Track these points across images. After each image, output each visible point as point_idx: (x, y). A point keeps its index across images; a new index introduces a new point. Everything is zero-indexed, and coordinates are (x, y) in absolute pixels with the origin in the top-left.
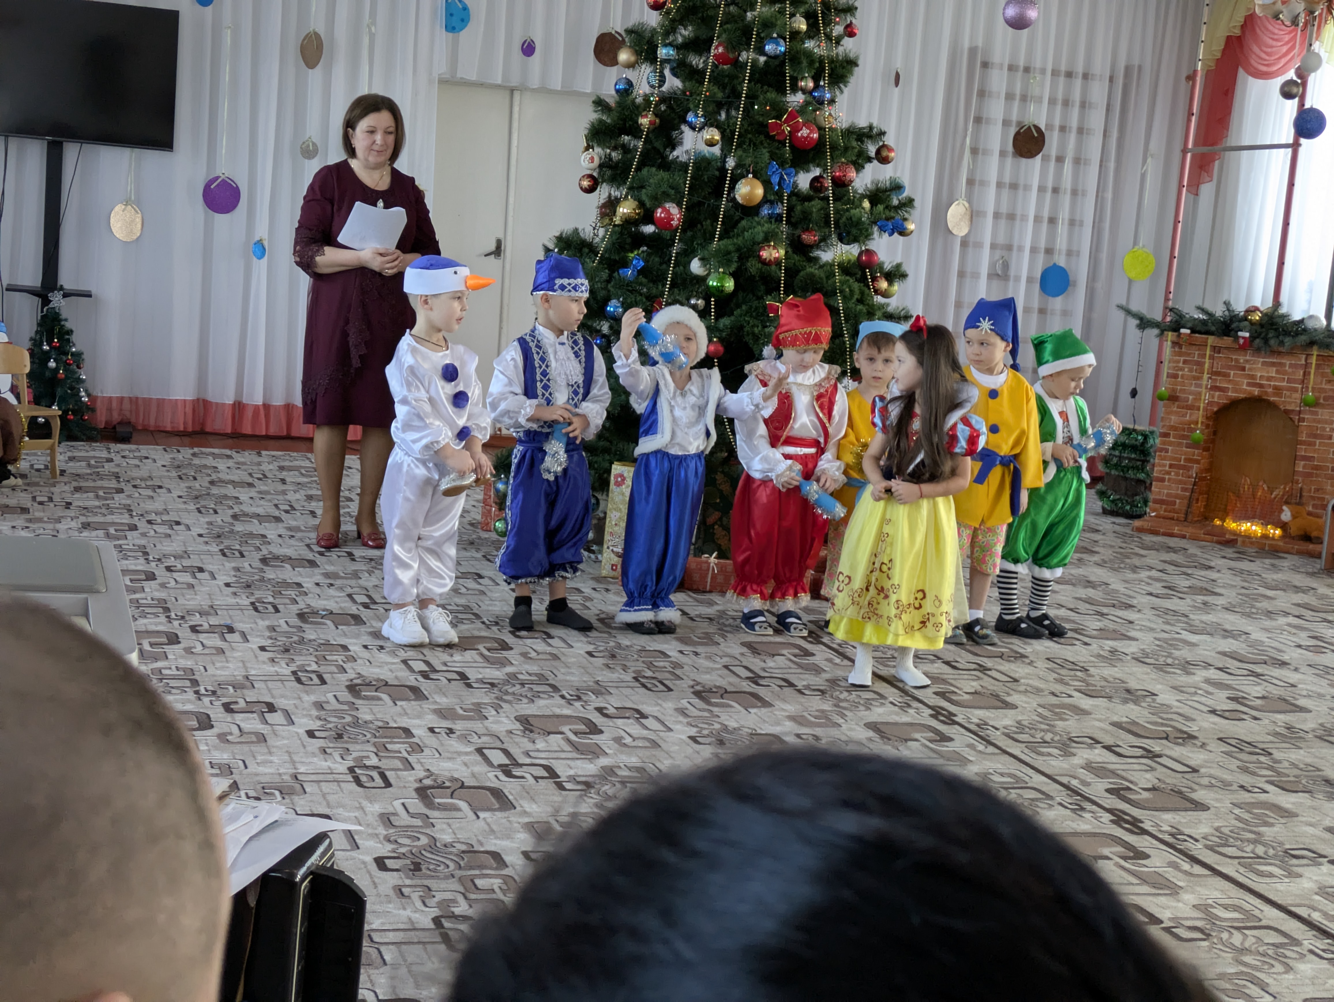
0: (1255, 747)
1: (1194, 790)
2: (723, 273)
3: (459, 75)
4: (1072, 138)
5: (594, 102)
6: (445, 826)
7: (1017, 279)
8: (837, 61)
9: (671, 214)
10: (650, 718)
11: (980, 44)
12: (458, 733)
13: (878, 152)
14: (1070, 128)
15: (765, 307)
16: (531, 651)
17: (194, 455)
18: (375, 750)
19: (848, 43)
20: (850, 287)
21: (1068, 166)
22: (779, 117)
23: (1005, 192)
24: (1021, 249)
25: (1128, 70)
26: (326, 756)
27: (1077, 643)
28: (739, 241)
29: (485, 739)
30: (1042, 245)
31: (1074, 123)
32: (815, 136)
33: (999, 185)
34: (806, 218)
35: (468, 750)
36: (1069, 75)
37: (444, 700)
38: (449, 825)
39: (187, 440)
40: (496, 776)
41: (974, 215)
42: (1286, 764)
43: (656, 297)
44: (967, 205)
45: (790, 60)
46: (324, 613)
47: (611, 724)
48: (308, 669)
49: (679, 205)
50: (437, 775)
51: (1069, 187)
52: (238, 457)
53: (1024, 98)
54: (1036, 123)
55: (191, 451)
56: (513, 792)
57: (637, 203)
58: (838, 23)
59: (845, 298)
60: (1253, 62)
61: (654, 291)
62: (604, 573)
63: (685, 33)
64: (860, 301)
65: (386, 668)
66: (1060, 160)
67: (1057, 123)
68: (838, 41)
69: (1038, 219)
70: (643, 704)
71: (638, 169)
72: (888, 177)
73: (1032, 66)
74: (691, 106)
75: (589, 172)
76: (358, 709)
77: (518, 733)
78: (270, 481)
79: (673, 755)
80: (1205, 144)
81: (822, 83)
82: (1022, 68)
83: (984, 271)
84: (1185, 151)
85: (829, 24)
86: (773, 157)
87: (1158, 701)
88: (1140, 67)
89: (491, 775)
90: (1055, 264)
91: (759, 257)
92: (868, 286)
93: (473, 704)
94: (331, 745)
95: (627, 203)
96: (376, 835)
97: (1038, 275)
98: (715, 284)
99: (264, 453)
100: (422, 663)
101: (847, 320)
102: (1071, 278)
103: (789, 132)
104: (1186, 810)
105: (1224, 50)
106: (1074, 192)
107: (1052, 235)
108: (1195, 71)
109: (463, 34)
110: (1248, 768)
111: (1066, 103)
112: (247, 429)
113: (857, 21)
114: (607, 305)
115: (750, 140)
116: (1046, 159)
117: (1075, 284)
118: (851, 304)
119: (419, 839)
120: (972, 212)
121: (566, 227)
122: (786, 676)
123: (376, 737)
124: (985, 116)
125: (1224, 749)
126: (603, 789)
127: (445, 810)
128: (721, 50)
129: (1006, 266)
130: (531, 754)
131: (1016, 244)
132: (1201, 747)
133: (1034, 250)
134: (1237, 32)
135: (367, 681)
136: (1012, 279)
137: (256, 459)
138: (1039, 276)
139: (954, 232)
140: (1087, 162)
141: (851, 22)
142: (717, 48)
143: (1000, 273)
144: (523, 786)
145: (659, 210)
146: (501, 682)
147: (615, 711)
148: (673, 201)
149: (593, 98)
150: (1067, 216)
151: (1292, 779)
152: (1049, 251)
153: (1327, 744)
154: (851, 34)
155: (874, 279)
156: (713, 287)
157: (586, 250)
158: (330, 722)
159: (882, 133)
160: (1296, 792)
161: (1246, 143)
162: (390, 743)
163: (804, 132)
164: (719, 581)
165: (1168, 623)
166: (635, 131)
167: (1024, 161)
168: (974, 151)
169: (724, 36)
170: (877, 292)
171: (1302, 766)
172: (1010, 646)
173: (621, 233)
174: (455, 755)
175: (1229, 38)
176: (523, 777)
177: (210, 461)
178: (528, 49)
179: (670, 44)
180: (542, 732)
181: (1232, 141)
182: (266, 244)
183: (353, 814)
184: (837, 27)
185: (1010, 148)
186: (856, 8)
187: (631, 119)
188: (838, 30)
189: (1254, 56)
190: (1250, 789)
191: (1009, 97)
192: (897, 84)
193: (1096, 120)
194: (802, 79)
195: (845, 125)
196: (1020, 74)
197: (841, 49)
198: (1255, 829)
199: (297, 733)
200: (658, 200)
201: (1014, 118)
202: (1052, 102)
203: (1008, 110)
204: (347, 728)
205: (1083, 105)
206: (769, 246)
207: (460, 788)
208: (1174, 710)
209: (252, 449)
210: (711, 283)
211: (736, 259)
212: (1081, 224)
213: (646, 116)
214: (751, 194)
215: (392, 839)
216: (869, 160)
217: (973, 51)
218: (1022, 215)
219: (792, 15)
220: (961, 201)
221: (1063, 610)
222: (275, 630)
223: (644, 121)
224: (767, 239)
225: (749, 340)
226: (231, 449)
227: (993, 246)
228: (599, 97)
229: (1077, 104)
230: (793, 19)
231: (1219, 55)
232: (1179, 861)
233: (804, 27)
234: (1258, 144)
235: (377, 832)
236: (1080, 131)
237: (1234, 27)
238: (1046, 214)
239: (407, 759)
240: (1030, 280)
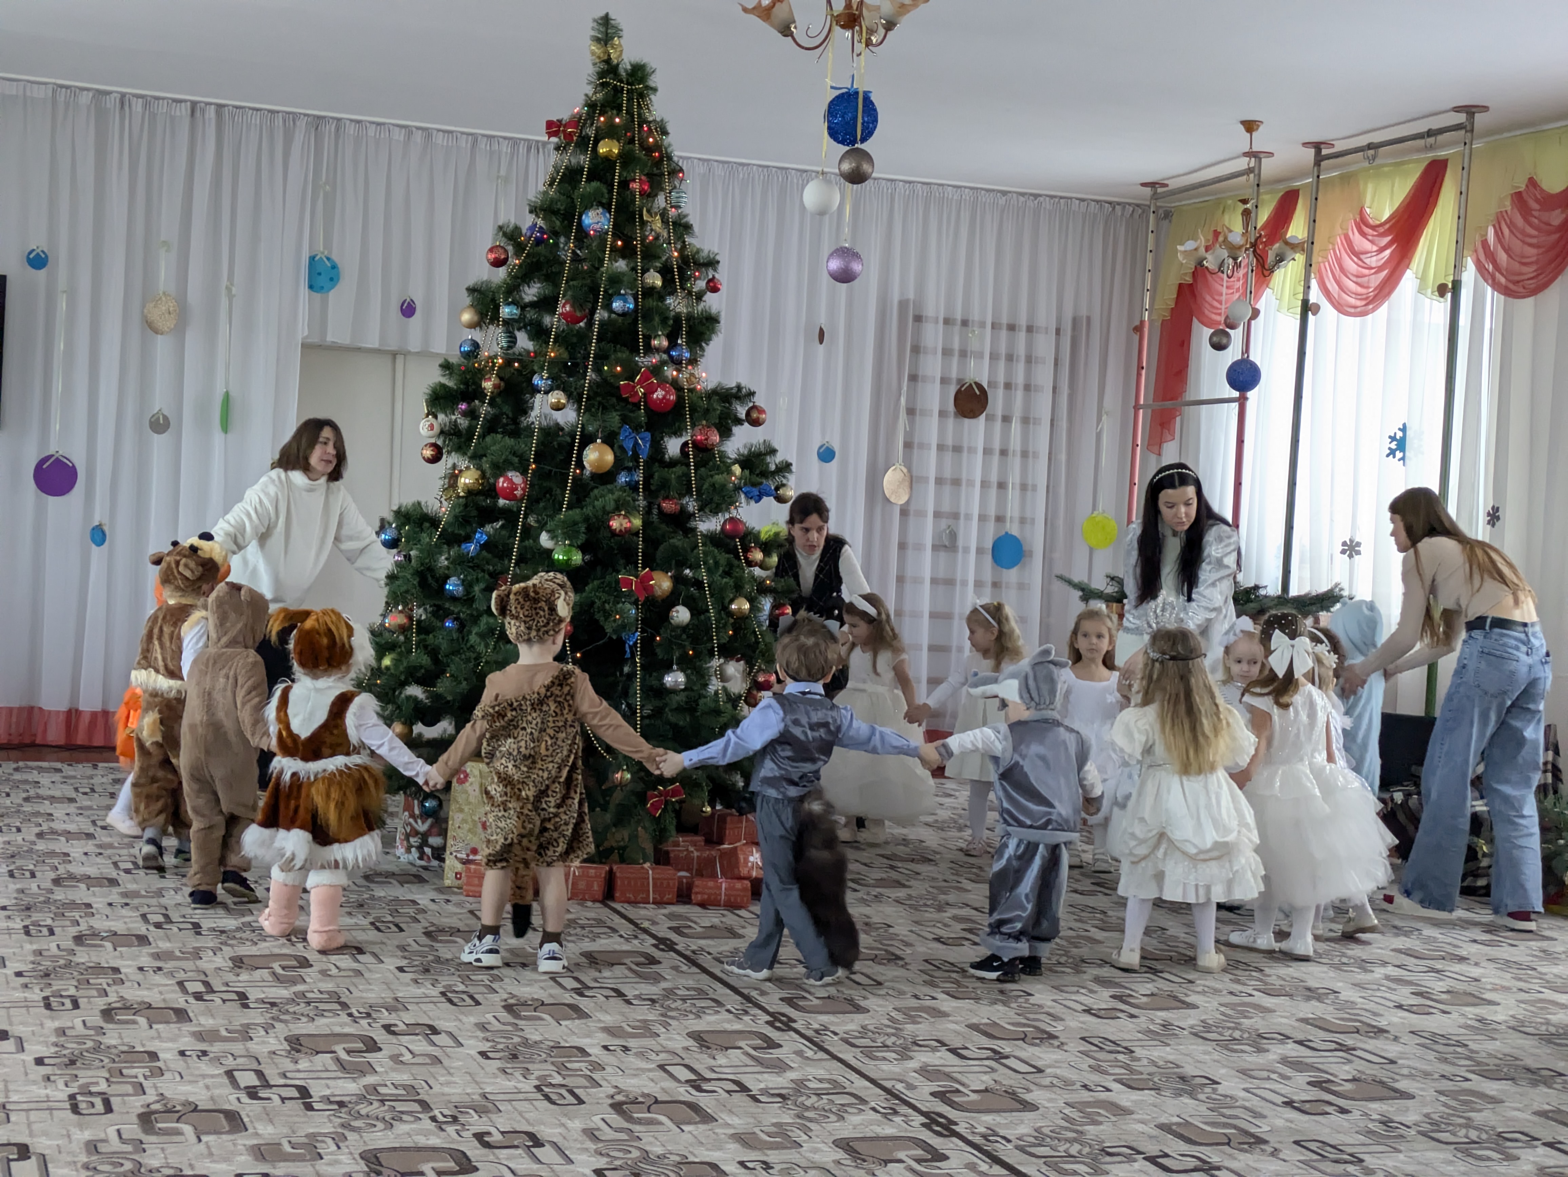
0: (1118, 1045)
1: (1028, 1090)
2: (569, 545)
3: (330, 338)
4: (1019, 395)
5: (440, 366)
6: (158, 1151)
7: (966, 550)
8: (694, 318)
9: (513, 483)
10: (443, 1034)
11: (911, 296)
12: (212, 1055)
13: (748, 414)
14: (1016, 385)
15: (618, 581)
16: (333, 967)
17: (17, 769)
18: (107, 1076)
19: (709, 297)
20: (714, 558)
21: (1016, 426)
22: (631, 378)
23: (949, 456)
24: (968, 517)
25: (1075, 321)
26: (48, 1084)
27: (965, 943)
28: (588, 511)
29: (240, 1061)
30: (992, 512)
31: (1020, 379)
32: (672, 397)
33: (941, 448)
34: (665, 485)
35: (217, 1072)
36: (1012, 328)
37: (211, 1021)
38: (163, 1149)
39: (14, 754)
40: (238, 1099)
41: (913, 480)
42: (1145, 1062)
43: (502, 573)
44: (905, 470)
45: (643, 317)
46: (105, 934)
47: (395, 1041)
48: (64, 993)
49: (524, 472)
50: (169, 1099)
51: (1018, 448)
52: (68, 770)
53: (963, 354)
54: (977, 380)
55: (15, 766)
56: (251, 1114)
57: (479, 472)
58: (699, 278)
59: (709, 571)
60: (1206, 312)
61: (499, 567)
62: (447, 882)
63: (531, 292)
64: (727, 573)
65: (156, 990)
66: (1006, 419)
67: (1001, 379)
68: (699, 297)
69: (985, 484)
70: (439, 1019)
71: (483, 436)
72: (761, 441)
73: (971, 319)
74: (536, 368)
75: (433, 441)
76: (104, 1034)
77: (283, 1053)
78: (96, 795)
79: (452, 1071)
80: (1164, 400)
81: (679, 341)
82: (959, 322)
83: (929, 542)
84: (1137, 408)
85: (689, 279)
86: (625, 420)
87: (1031, 1001)
88: (1089, 319)
89: (232, 1098)
90: (1007, 533)
91: (609, 527)
92: (738, 557)
93: (241, 1025)
94: (59, 1072)
95: (469, 473)
96: (75, 1162)
97: (989, 545)
98: (561, 557)
99: (100, 765)
100: (200, 983)
101: (712, 595)
102: (1026, 548)
103: (644, 394)
104: (1012, 1111)
105: (1177, 298)
106: (1025, 454)
107: (1002, 502)
108: (1142, 322)
109: (332, 293)
110: (1100, 1066)
111: (1010, 358)
112: (81, 739)
113: (722, 275)
114: (445, 583)
115: (600, 403)
116: (990, 418)
117: (1031, 554)
118: (717, 577)
119: (122, 1165)
120: (911, 477)
121: (407, 500)
122: (619, 986)
123: (114, 1061)
124: (920, 373)
125: (1082, 1049)
126: (357, 1108)
127: (164, 1134)
128: (568, 308)
129: (953, 536)
130: (288, 1074)
131: (962, 512)
132: (1058, 1047)
133: (982, 518)
134: (1189, 280)
135: (128, 1004)
136: (960, 550)
137: (89, 771)
138: (991, 546)
139: (892, 500)
140: (1037, 422)
141: (714, 277)
142: (564, 306)
143: (947, 544)
144: (264, 1108)
145: (501, 480)
146: (284, 1001)
147: (405, 1027)
148: (516, 469)
149: (441, 361)
150: (1018, 481)
151: (1145, 1076)
152: (1000, 519)
153: (1201, 1040)
154: (715, 290)
155: (747, 550)
156: (558, 560)
157: (427, 525)
158: (67, 1048)
159: (751, 394)
160: (1143, 1089)
161: (1204, 397)
162: (125, 1068)
163: (659, 394)
164: (580, 887)
165: (1080, 921)
166: (480, 394)
167: (967, 421)
168: (911, 412)
169: (569, 293)
170: (750, 564)
171: (1161, 1063)
172: (889, 948)
173: (466, 506)
174: (200, 1079)
175: (1180, 285)
176: (269, 1099)
177: (34, 776)
178: (408, 310)
179: (513, 303)
180: (309, 1051)
181: (1190, 396)
182: (106, 529)
183: (56, 1143)
184: (698, 282)
185: (951, 407)
186: (718, 262)
187: (474, 383)
188: (701, 284)
189: (1207, 305)
190: (1093, 1087)
191: (947, 352)
192: (821, 341)
193: (1044, 376)
194: (655, 338)
195: (711, 386)
196: (957, 328)
197: (702, 305)
198: (1079, 1128)
199: (24, 1061)
200: (499, 469)
201: (954, 375)
202: (994, 357)
203: (946, 367)
204: (85, 1054)
205: (1029, 360)
206: (619, 515)
207: (192, 1111)
208: (1046, 1009)
209: (88, 761)
210: (556, 557)
211: (583, 529)
212: (1034, 488)
213: (490, 379)
214: (600, 460)
215: (91, 1166)
216: (739, 422)
217: (903, 305)
218: (968, 480)
219: (645, 271)
220: (897, 465)
221: (968, 909)
222: (41, 954)
223: (488, 386)
224: (618, 509)
225: (599, 617)
226: (62, 762)
227: (937, 515)
228: (446, 360)
229: (1023, 359)
230: (646, 275)
231: (1172, 305)
232: (979, 1162)
233: (659, 283)
234: (1217, 397)
235: (76, 1159)
236: (1027, 388)
237: (1185, 274)
238: (994, 478)
239: (141, 1084)
240: (980, 551)
